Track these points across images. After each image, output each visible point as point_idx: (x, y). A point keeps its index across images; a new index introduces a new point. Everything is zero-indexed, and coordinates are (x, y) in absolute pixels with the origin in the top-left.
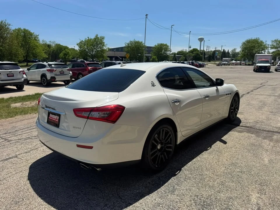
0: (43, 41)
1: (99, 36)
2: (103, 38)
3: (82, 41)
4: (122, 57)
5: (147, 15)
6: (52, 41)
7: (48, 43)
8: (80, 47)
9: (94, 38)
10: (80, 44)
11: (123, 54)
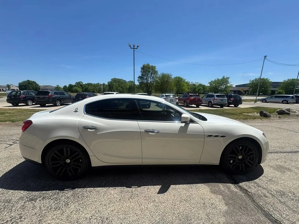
0: (192, 82)
1: (225, 77)
2: (228, 78)
3: (212, 81)
4: (245, 91)
5: (265, 56)
6: (197, 82)
7: (194, 83)
8: (210, 85)
9: (222, 79)
10: (210, 83)
11: (246, 89)
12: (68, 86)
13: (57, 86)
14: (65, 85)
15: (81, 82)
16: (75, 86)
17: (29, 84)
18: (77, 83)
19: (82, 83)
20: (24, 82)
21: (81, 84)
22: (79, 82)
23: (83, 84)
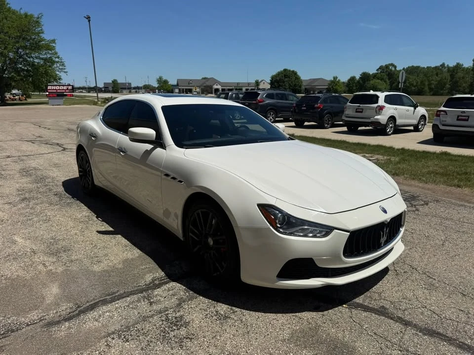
12: (358, 77)
13: (334, 78)
14: (352, 76)
15: (392, 65)
16: (375, 76)
17: (286, 76)
18: (381, 68)
19: (395, 67)
20: (279, 74)
21: (391, 70)
22: (387, 66)
23: (398, 69)
